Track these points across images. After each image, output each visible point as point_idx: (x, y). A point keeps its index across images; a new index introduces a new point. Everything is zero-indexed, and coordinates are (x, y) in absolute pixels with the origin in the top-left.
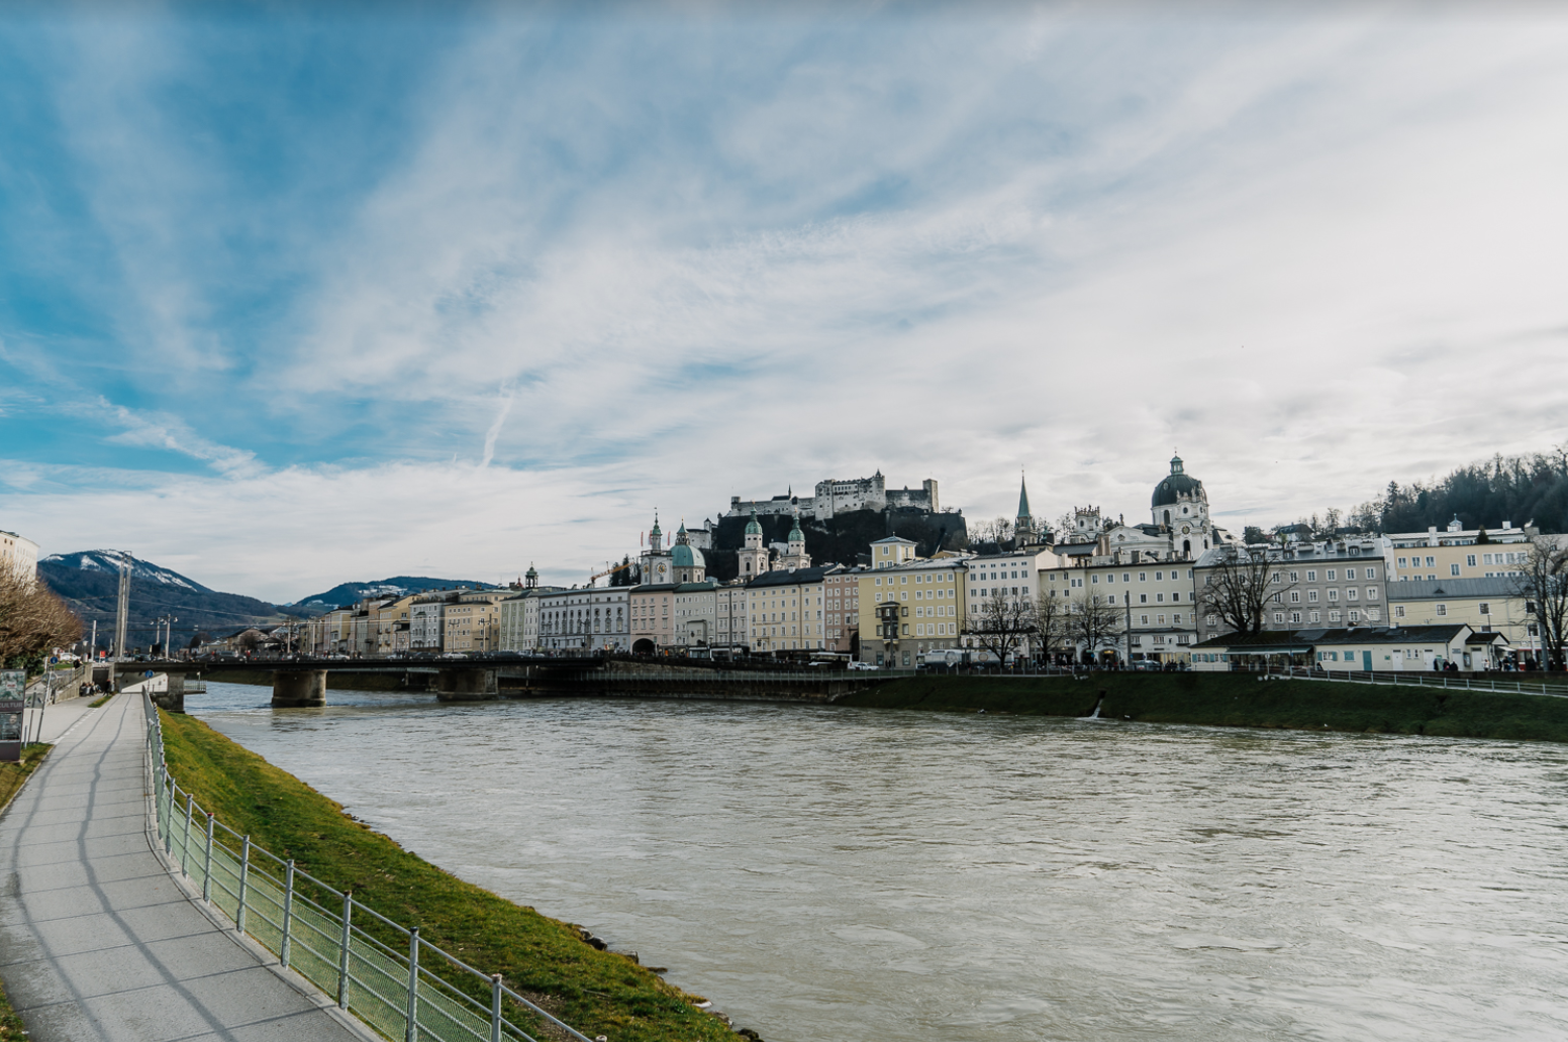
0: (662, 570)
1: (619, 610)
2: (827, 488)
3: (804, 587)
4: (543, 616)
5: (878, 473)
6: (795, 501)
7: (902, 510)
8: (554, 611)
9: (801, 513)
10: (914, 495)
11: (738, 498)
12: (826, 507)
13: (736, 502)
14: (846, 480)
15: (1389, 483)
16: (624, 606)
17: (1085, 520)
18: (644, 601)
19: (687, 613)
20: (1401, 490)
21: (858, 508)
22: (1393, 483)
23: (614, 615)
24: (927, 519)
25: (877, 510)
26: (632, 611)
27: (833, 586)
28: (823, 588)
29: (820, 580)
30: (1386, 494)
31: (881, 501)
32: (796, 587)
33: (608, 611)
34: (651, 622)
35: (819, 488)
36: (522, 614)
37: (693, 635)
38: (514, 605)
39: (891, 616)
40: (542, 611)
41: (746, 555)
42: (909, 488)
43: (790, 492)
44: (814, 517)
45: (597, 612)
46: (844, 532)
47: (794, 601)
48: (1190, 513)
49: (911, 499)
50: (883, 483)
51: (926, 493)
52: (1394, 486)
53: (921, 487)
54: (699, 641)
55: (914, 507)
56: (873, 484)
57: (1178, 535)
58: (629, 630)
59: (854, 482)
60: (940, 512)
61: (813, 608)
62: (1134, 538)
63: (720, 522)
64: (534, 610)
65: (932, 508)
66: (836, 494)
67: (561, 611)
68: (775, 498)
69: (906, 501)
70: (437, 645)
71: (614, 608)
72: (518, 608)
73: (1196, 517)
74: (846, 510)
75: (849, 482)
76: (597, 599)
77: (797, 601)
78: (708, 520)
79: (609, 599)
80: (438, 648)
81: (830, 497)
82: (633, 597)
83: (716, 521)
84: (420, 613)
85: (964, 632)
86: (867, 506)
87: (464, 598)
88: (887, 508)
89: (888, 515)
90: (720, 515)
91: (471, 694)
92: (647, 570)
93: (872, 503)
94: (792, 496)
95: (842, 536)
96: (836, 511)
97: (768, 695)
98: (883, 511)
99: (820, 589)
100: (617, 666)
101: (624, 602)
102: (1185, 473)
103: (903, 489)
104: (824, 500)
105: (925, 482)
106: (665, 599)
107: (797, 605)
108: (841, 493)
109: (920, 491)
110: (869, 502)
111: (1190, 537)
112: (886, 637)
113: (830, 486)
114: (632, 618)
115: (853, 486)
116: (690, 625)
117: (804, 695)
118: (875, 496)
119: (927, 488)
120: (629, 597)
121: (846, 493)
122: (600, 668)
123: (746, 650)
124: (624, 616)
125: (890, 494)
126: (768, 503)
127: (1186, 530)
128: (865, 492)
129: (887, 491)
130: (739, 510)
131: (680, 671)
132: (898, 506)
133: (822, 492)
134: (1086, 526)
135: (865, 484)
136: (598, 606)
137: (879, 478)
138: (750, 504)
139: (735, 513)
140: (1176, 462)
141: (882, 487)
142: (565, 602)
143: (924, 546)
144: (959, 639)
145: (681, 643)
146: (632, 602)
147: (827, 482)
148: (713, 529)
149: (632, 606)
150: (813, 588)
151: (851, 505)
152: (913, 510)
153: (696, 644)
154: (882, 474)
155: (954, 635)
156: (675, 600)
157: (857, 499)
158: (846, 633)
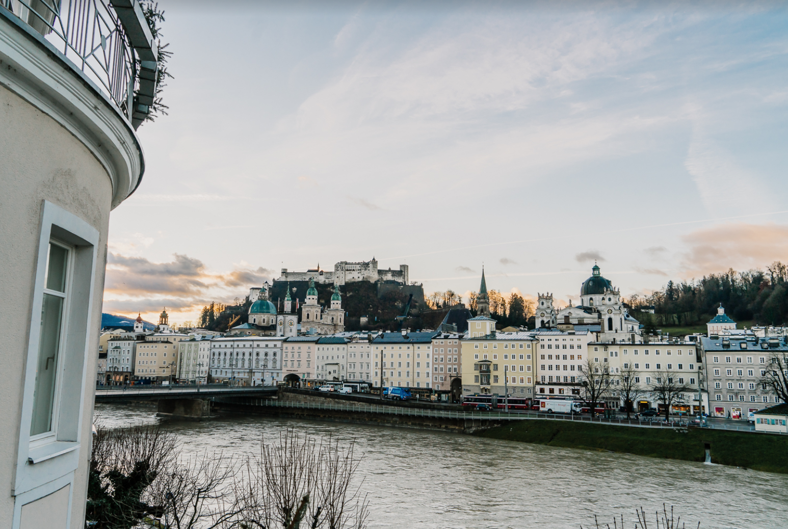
0: (291, 324)
1: (275, 354)
2: (342, 266)
3: (416, 346)
4: (214, 354)
5: (374, 259)
6: (322, 273)
7: (388, 282)
8: (222, 351)
9: (325, 281)
10: (395, 273)
11: (286, 270)
12: (341, 277)
13: (285, 272)
14: (354, 262)
15: (669, 281)
16: (278, 351)
17: (544, 301)
18: (293, 348)
19: (325, 358)
20: (675, 286)
21: (361, 279)
22: (671, 281)
23: (271, 357)
24: (402, 288)
25: (372, 281)
26: (284, 355)
27: (439, 346)
28: (431, 347)
29: (430, 342)
30: (666, 287)
31: (374, 277)
32: (410, 346)
33: (266, 354)
34: (298, 362)
35: (337, 266)
36: (196, 352)
37: (330, 373)
38: (190, 345)
39: (485, 370)
40: (213, 350)
41: (307, 309)
42: (392, 269)
43: (318, 267)
44: (333, 284)
45: (258, 354)
46: (351, 294)
47: (408, 355)
48: (613, 301)
49: (393, 276)
50: (377, 265)
51: (402, 271)
52: (671, 283)
53: (398, 269)
54: (334, 378)
55: (394, 281)
56: (371, 265)
57: (605, 314)
58: (281, 367)
59: (359, 264)
60: (410, 285)
61: (423, 360)
62: (578, 314)
63: (274, 284)
64: (206, 349)
65: (405, 282)
66: (347, 270)
67: (228, 351)
68: (309, 271)
69: (389, 277)
70: (129, 370)
71: (271, 352)
72: (193, 347)
73: (616, 304)
74: (353, 280)
75: (356, 264)
76: (258, 346)
77: (411, 355)
78: (266, 282)
79: (267, 346)
80: (130, 372)
81: (344, 272)
82: (285, 345)
83: (271, 284)
84: (116, 347)
85: (538, 383)
86: (366, 278)
87: (150, 338)
88: (378, 281)
89: (379, 285)
90: (274, 280)
91: (188, 416)
92: (281, 324)
93: (369, 277)
94: (320, 270)
95: (351, 296)
96: (347, 281)
97: (413, 424)
98: (376, 283)
99: (429, 348)
100: (288, 396)
101: (278, 348)
102: (601, 276)
103: (388, 269)
104: (340, 273)
105: (401, 266)
106: (309, 348)
107: (411, 357)
108: (351, 270)
109: (398, 271)
110: (368, 276)
111: (612, 316)
112: (482, 384)
113: (344, 265)
114: (284, 359)
115: (358, 266)
116: (328, 366)
117: (444, 426)
118: (371, 273)
119: (403, 270)
120: (282, 345)
121: (354, 270)
122: (274, 397)
123: (370, 385)
124: (278, 357)
125: (380, 272)
126: (305, 274)
127: (610, 311)
128: (365, 270)
129: (378, 270)
130: (286, 277)
131: (338, 403)
132: (385, 279)
133: (339, 269)
134: (545, 305)
135: (366, 265)
136: (258, 350)
137: (374, 262)
138: (294, 274)
139: (283, 279)
140: (596, 268)
141: (376, 268)
142: (232, 346)
143: (400, 305)
144: (534, 388)
145: (320, 378)
146: (284, 348)
147: (342, 263)
148: (269, 288)
149: (284, 351)
150: (424, 347)
151: (356, 277)
152: (393, 282)
153: (332, 379)
154: (376, 260)
155: (531, 385)
156: (317, 349)
157: (360, 274)
158: (448, 378)
